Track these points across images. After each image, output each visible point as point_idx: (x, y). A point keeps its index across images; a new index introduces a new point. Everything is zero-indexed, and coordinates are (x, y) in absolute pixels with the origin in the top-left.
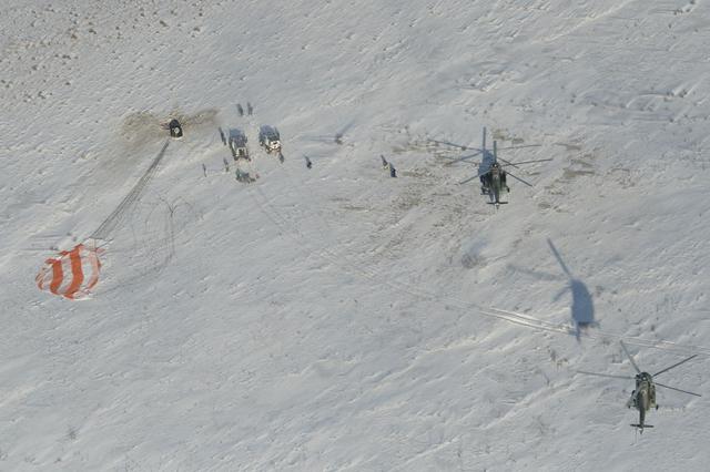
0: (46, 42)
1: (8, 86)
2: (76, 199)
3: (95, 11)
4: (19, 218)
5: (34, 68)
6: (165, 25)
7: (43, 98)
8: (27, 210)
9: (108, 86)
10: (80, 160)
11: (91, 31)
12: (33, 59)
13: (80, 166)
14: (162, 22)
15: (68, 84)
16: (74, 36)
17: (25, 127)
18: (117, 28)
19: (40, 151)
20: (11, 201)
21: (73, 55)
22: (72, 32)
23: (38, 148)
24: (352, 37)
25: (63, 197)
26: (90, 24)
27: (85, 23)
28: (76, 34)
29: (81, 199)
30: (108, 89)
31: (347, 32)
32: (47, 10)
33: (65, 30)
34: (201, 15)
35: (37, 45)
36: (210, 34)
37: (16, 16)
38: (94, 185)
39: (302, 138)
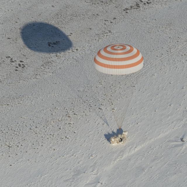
0: (60, 119)
1: (53, 136)
2: (96, 170)
3: (73, 107)
4: (78, 179)
5: (60, 129)
6: (101, 109)
7: (68, 138)
8: (79, 176)
9: (90, 132)
10: (91, 157)
11: (75, 114)
12: (58, 126)
13: (92, 159)
14: (99, 108)
15: (75, 133)
16: (69, 117)
17: (66, 149)
18: (84, 112)
19: (75, 156)
20: (72, 174)
21: (72, 123)
22: (68, 115)
23: (74, 155)
24: (172, 105)
25: (91, 170)
26: (73, 112)
27: (71, 112)
28: (70, 116)
29: (98, 170)
30: (90, 133)
31: (169, 104)
32: (55, 109)
33: (65, 115)
34: (112, 104)
35: (57, 121)
36: (119, 110)
37: (45, 112)
38: (100, 165)
39: (169, 141)
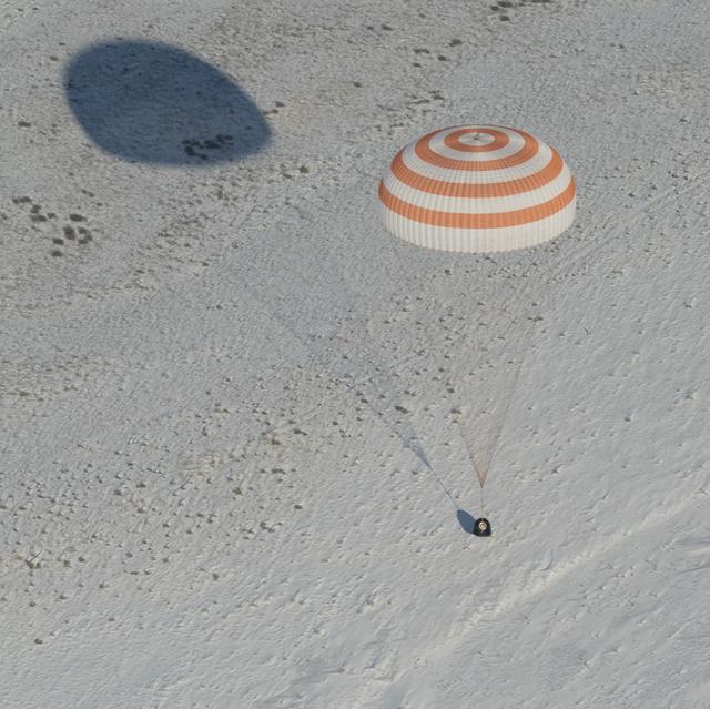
0: (236, 454)
1: (210, 521)
2: (387, 661)
3: (289, 404)
4: (316, 696)
5: (238, 491)
6: (405, 411)
7: (271, 530)
8: (318, 685)
9: (361, 503)
10: (367, 609)
11: (297, 432)
12: (230, 479)
13: (371, 616)
14: (398, 408)
15: (298, 507)
16: (274, 442)
17: (264, 574)
18: (335, 424)
19: (301, 603)
20: (292, 674)
21: (286, 467)
22: (269, 436)
23: (298, 598)
24: (694, 395)
25: (367, 658)
26: (291, 422)
27: (283, 422)
28: (276, 439)
29: (395, 661)
30: (363, 507)
31: (683, 391)
32: (217, 411)
33: (257, 435)
34: (451, 391)
35: (226, 460)
36: (477, 415)
37: (174, 425)
38: (405, 639)
39: (684, 542)
